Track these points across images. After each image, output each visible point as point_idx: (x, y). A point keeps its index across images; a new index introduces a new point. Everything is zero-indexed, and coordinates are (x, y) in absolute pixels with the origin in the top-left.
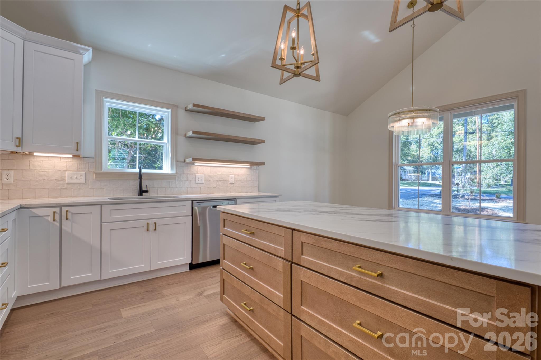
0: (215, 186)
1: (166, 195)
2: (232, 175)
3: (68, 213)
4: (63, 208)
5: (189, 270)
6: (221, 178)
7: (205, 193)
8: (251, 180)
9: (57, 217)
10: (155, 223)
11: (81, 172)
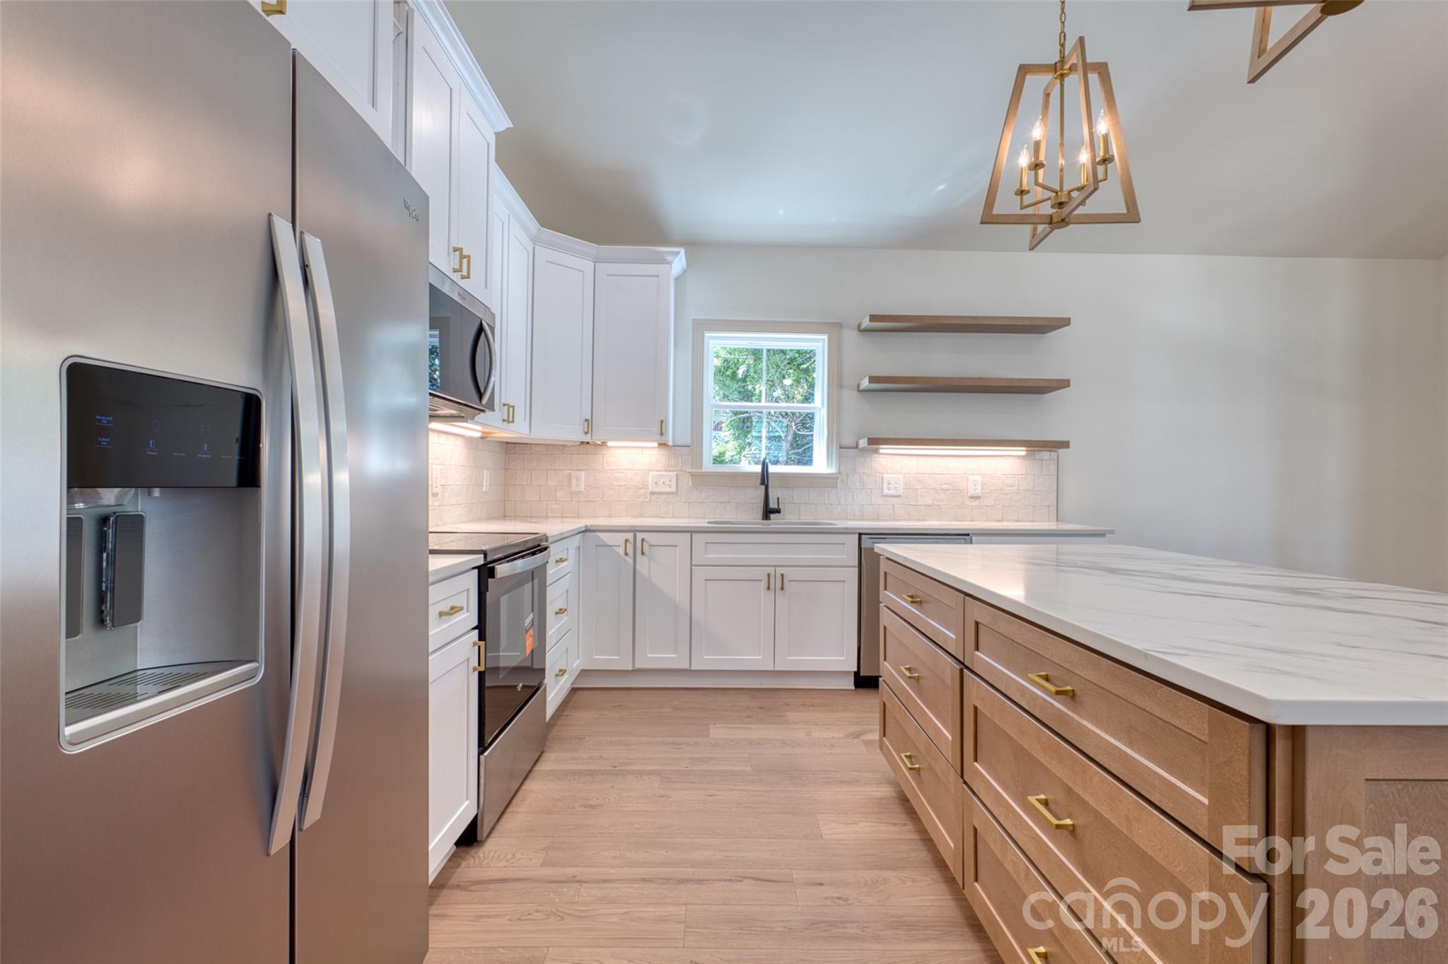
0: (930, 502)
1: (816, 519)
2: (978, 474)
3: (644, 543)
4: (638, 534)
5: (853, 688)
6: (945, 484)
7: (904, 520)
8: (1034, 488)
9: (630, 550)
10: (782, 575)
11: (671, 473)
